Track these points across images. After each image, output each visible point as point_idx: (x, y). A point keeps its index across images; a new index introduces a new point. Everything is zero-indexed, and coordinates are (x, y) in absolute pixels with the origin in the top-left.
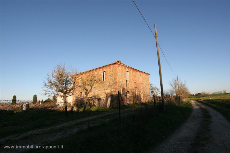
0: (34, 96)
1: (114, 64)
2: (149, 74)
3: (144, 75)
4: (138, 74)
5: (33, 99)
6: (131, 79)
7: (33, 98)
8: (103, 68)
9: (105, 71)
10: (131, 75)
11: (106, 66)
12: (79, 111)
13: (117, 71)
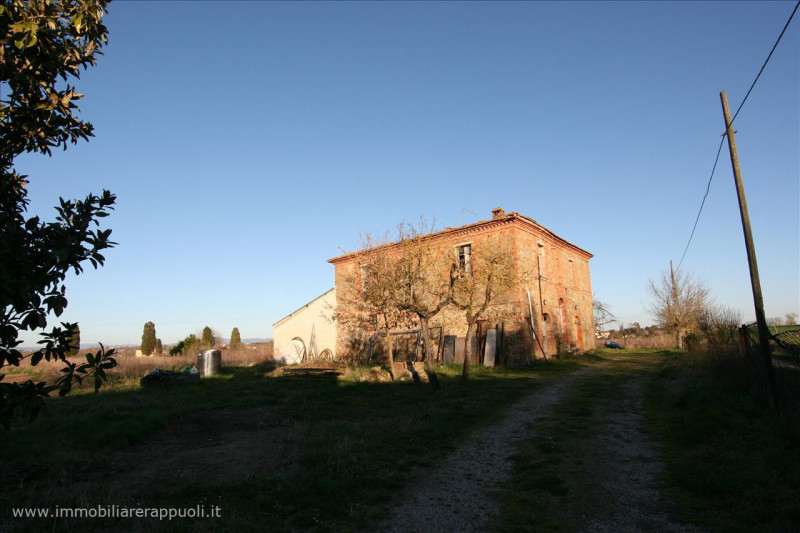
0: (146, 326)
1: (508, 220)
2: (591, 256)
3: (577, 259)
4: (565, 253)
5: (144, 338)
6: (550, 271)
7: (142, 333)
8: (463, 236)
9: (469, 245)
10: (549, 258)
11: (473, 227)
12: (341, 377)
13: (517, 243)
